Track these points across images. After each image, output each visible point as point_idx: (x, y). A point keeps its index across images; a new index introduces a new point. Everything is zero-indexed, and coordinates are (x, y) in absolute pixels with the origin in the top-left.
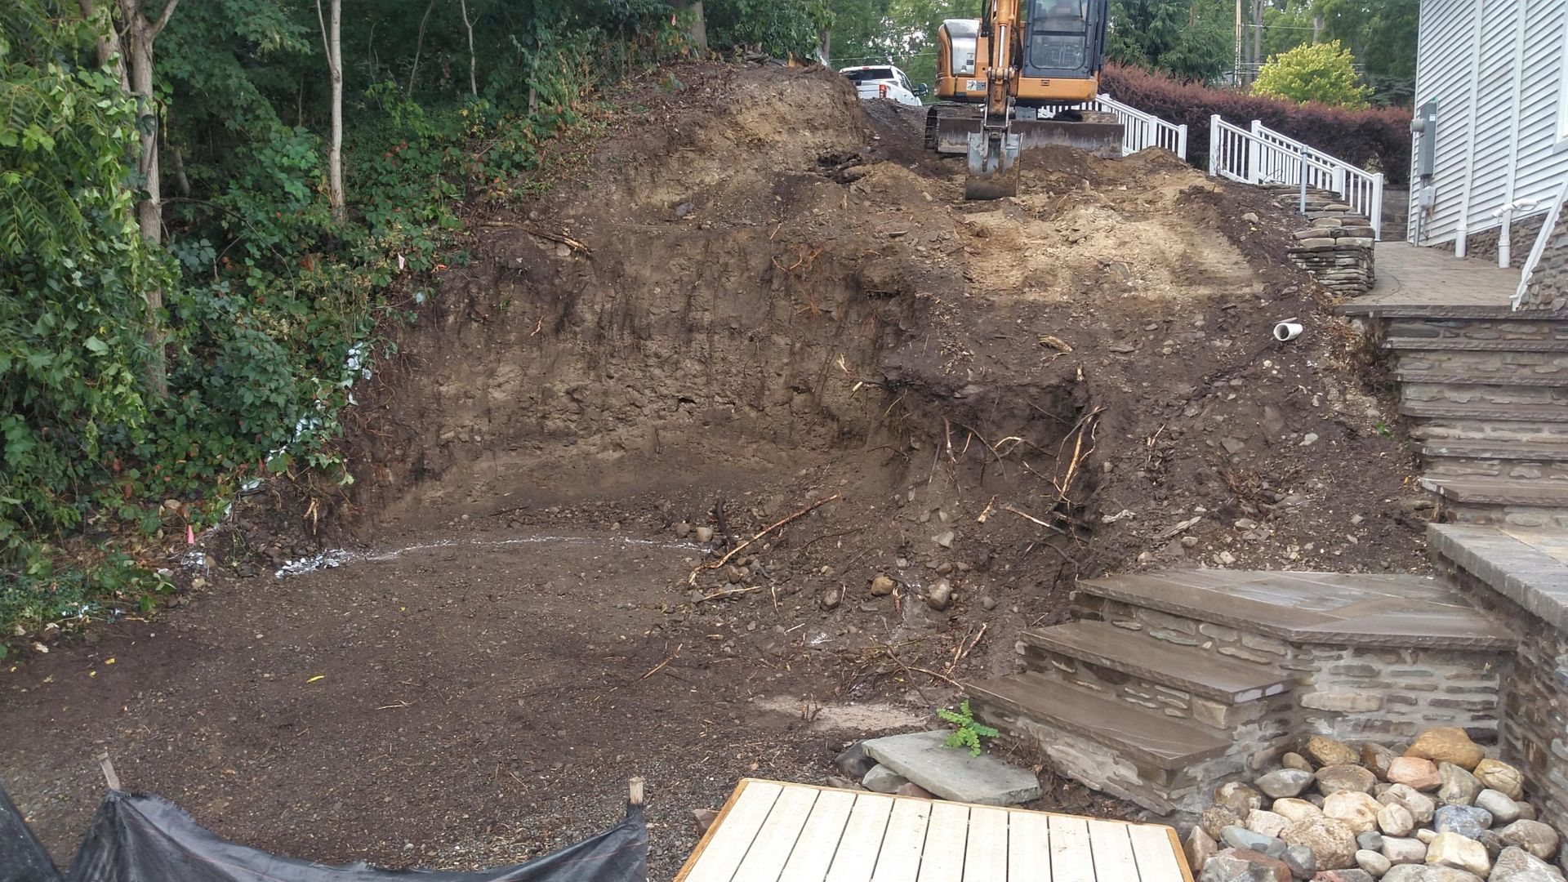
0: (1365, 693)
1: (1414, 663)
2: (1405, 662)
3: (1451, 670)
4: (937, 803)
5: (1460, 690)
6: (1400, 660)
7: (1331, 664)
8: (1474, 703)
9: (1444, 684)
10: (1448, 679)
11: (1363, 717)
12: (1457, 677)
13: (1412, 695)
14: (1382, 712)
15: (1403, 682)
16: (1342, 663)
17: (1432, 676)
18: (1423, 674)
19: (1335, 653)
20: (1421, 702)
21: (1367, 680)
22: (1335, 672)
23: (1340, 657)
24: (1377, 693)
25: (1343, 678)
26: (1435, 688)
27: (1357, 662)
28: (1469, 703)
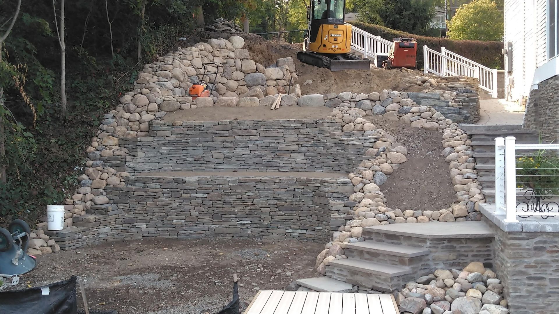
0: (452, 254)
1: (466, 243)
2: (463, 243)
3: (477, 245)
4: (321, 293)
5: (480, 251)
6: (462, 243)
7: (441, 245)
8: (484, 255)
9: (475, 250)
10: (476, 248)
11: (452, 262)
12: (479, 247)
13: (466, 254)
14: (458, 260)
15: (463, 250)
16: (444, 245)
17: (472, 247)
18: (468, 247)
19: (442, 242)
20: (469, 256)
21: (452, 250)
22: (443, 248)
23: (444, 243)
24: (455, 254)
25: (444, 250)
26: (473, 251)
27: (448, 244)
28: (483, 255)
